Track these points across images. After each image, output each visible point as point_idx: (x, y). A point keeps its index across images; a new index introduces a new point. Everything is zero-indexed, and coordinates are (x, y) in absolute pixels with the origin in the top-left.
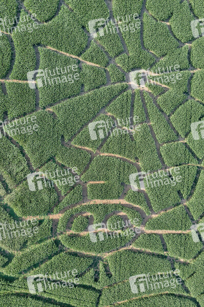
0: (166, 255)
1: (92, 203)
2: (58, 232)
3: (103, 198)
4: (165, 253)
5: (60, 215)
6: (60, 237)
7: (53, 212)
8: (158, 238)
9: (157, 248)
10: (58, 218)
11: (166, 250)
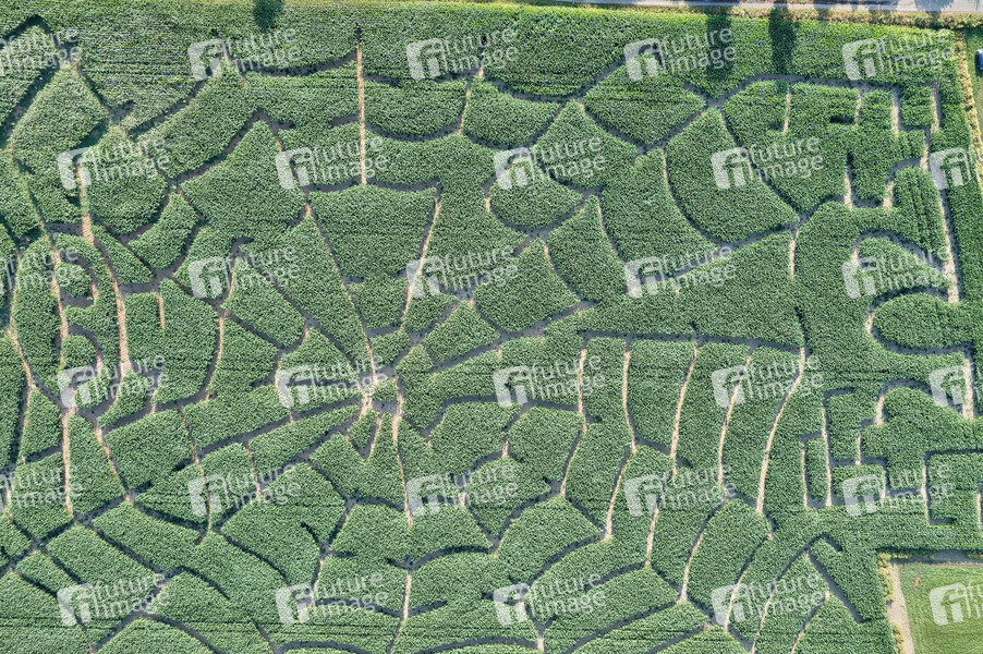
0: (19, 461)
1: (120, 303)
2: (55, 235)
3: (128, 324)
4: (24, 459)
5: (91, 239)
6: (45, 238)
7: (94, 224)
8: (53, 442)
9: (31, 439)
10: (85, 235)
11: (28, 461)
